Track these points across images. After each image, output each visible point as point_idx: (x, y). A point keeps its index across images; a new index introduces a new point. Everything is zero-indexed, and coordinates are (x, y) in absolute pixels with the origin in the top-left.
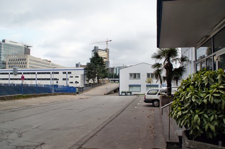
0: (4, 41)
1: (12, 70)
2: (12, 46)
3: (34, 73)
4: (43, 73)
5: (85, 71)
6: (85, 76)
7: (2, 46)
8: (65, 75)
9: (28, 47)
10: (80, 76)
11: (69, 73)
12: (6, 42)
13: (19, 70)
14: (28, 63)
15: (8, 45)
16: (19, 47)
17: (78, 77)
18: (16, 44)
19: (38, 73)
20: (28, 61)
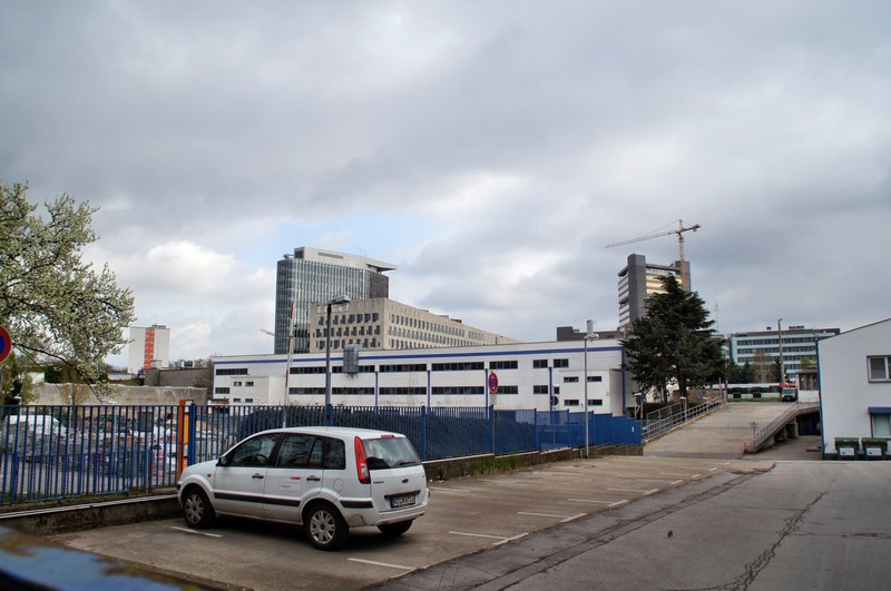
0: (299, 254)
1: (341, 355)
2: (327, 269)
3: (422, 368)
4: (454, 367)
5: (625, 355)
6: (629, 375)
7: (295, 270)
8: (545, 371)
9: (380, 269)
10: (606, 376)
11: (558, 363)
12: (307, 257)
13: (365, 355)
14: (386, 329)
15: (314, 267)
16: (350, 272)
17: (598, 379)
18: (339, 263)
19: (437, 367)
20: (387, 323)
